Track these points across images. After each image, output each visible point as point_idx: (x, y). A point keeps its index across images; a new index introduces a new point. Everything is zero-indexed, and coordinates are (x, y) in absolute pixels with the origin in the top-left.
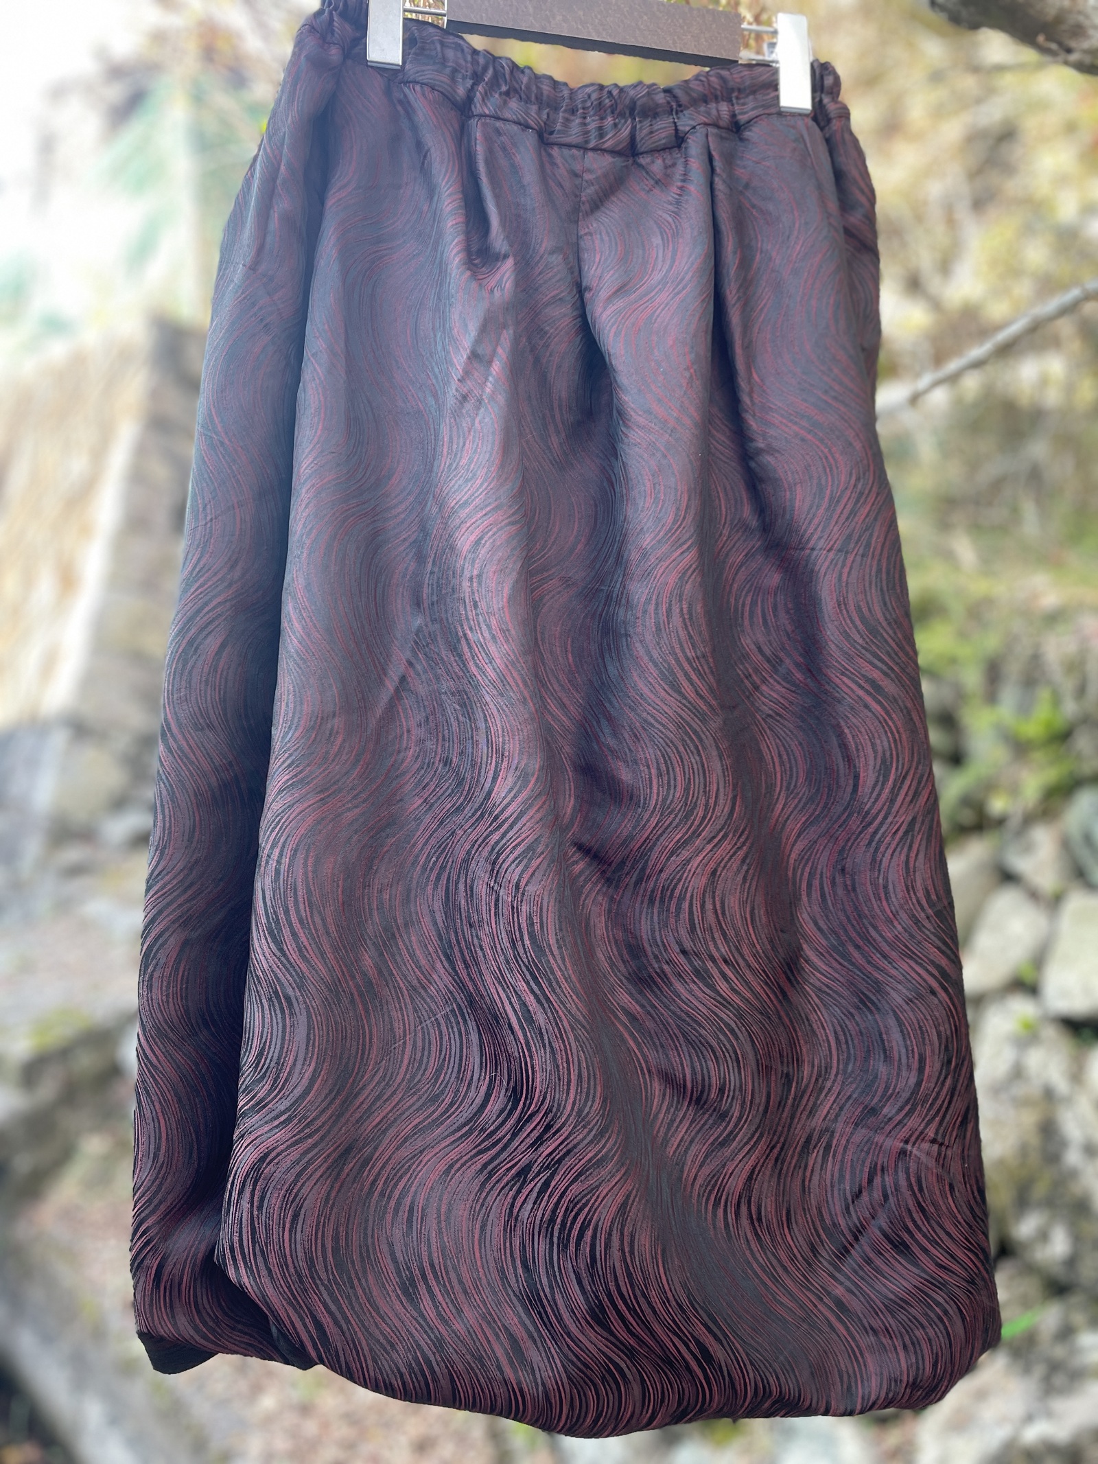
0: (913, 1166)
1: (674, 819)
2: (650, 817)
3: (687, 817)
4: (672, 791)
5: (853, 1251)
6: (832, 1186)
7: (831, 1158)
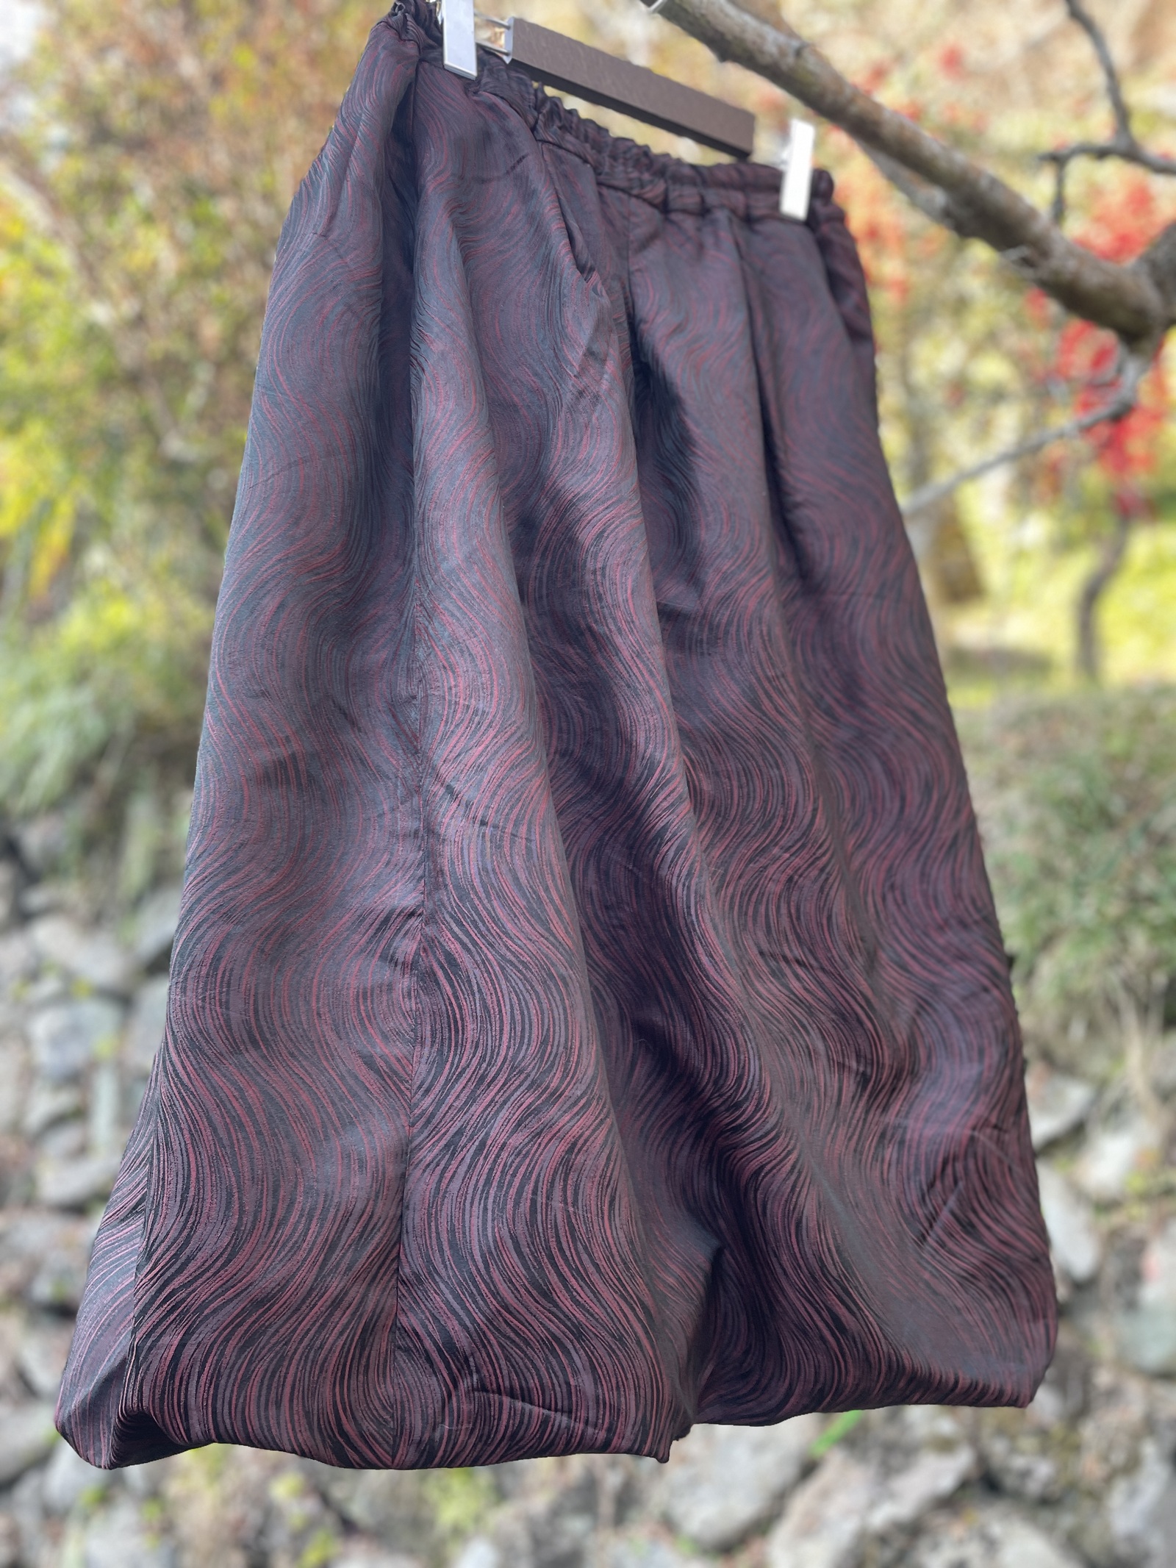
0: (980, 1151)
1: (753, 828)
2: (731, 826)
3: (765, 827)
4: (751, 803)
5: (929, 1239)
6: (909, 1179)
7: (906, 1153)
